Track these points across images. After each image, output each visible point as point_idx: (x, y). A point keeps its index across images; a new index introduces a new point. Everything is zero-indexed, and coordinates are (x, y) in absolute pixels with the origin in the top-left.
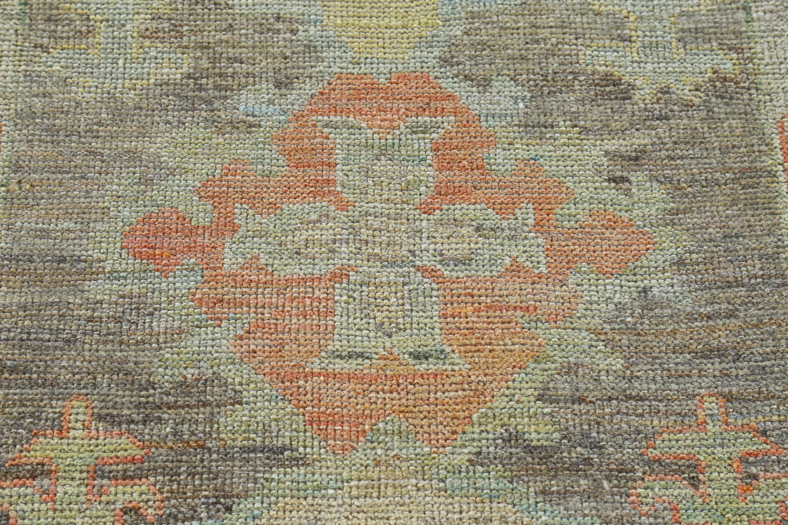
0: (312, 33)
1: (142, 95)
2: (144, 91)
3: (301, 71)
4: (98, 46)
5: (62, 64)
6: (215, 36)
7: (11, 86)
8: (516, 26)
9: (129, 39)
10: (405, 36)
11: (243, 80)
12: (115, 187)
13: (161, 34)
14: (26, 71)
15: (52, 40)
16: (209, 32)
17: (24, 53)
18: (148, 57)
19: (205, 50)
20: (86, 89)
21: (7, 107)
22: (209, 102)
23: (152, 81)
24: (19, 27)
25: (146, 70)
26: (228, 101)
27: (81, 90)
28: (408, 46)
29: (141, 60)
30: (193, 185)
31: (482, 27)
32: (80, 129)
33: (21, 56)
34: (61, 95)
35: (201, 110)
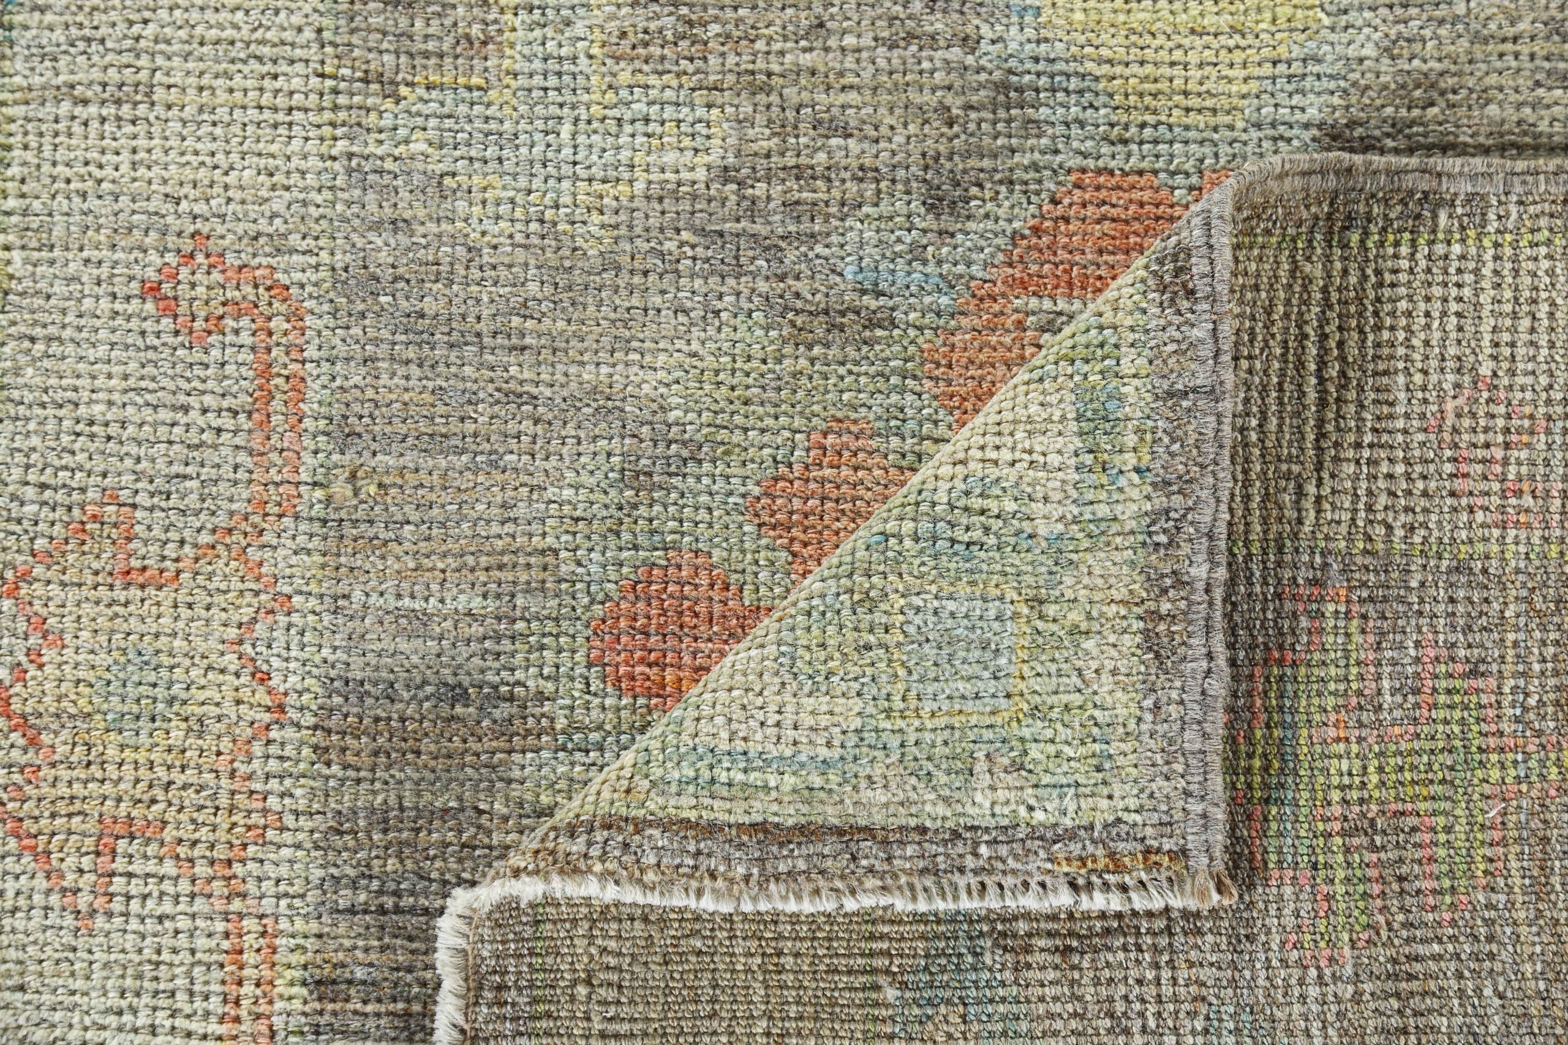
0: (1013, 46)
1: (616, 227)
2: (623, 217)
3: (986, 163)
4: (508, 80)
5: (431, 134)
6: (782, 53)
7: (319, 199)
8: (1510, 32)
9: (583, 60)
10: (1238, 57)
11: (852, 187)
12: (568, 493)
13: (655, 50)
14: (350, 156)
15: (403, 59)
16: (770, 40)
17: (342, 100)
18: (628, 116)
19: (761, 98)
20: (491, 209)
21: (313, 260)
22: (771, 249)
23: (640, 186)
24: (325, 22)
25: (625, 155)
26: (819, 249)
27: (477, 210)
28: (1245, 89)
29: (613, 127)
30: (742, 490)
31: (1427, 33)
32: (482, 327)
33: (335, 108)
34: (432, 227)
35: (754, 275)
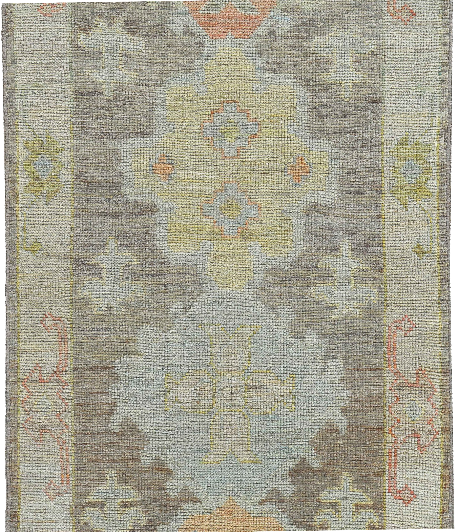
0: (260, 62)
1: (332, 28)
3: (265, 40)
4: (351, 55)
5: (365, 44)
6: (302, 60)
7: (385, 32)
8: (171, 64)
9: (338, 59)
10: (219, 60)
11: (289, 35)
13: (325, 60)
14: (379, 40)
15: (370, 59)
16: (304, 63)
17: (381, 50)
18: (329, 48)
19: (305, 52)
20: (354, 30)
21: (386, 20)
22: (304, 24)
23: (327, 35)
24: (384, 65)
25: (330, 41)
26: (295, 23)
27: (357, 30)
28: (218, 54)
29: (333, 47)
31: (186, 64)
32: (355, 8)
34: (364, 27)
35: (306, 18)
